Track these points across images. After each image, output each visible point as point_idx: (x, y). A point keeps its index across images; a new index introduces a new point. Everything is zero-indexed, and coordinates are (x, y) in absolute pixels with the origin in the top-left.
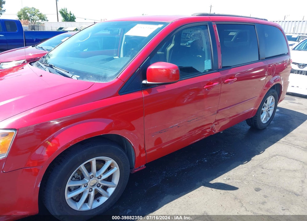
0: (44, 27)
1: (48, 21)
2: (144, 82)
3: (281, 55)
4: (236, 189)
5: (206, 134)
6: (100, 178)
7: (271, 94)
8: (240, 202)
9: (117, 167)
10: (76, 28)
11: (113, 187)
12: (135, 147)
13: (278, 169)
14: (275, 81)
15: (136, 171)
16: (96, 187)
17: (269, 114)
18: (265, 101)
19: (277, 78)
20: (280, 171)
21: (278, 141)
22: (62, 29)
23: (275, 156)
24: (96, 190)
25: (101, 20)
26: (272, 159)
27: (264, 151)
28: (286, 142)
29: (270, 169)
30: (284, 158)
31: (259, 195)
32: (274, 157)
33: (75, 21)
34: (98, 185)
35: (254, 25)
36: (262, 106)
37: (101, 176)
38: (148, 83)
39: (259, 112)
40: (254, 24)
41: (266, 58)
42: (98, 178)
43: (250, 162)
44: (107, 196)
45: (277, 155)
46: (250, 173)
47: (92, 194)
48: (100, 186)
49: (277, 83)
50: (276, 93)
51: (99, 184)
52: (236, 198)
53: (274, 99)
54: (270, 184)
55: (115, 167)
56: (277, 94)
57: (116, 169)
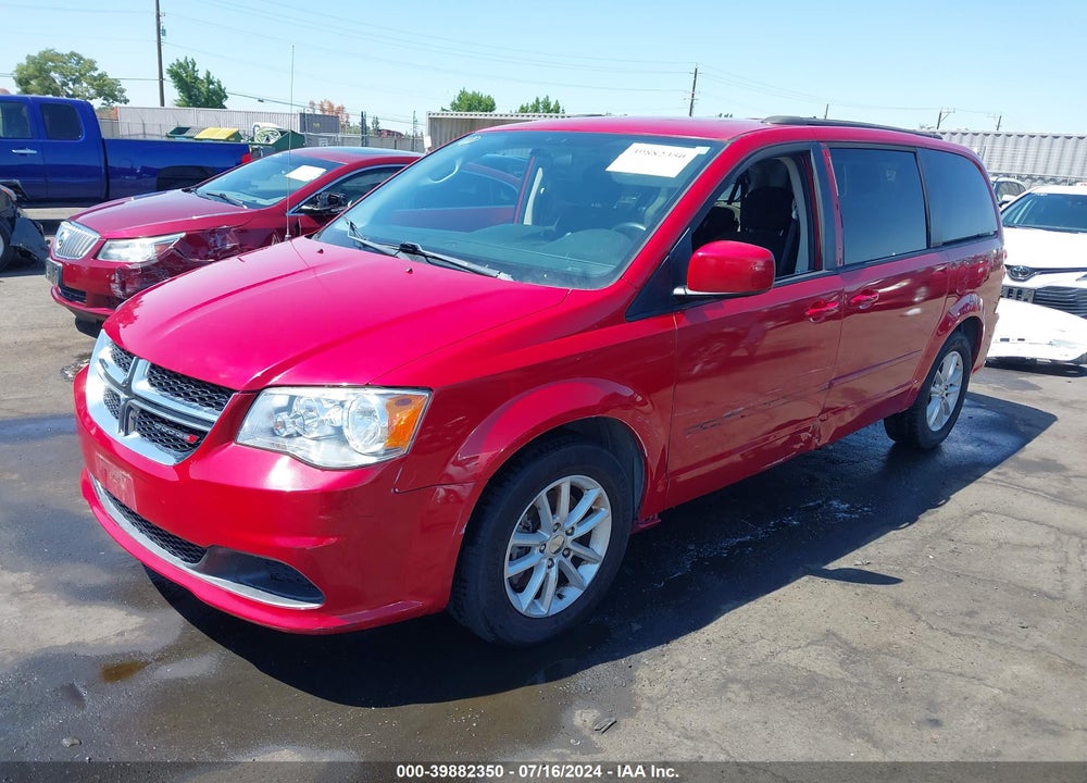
0: (114, 122)
1: (126, 101)
2: (678, 291)
3: (978, 237)
4: (897, 581)
5: (797, 446)
6: (571, 534)
7: (954, 347)
8: (911, 611)
9: (606, 508)
10: (235, 130)
11: (595, 561)
12: (649, 460)
13: (991, 543)
14: (963, 311)
15: (642, 526)
16: (560, 557)
17: (946, 405)
18: (938, 365)
19: (967, 304)
20: (1000, 546)
21: (980, 477)
22: (186, 134)
23: (978, 512)
24: (560, 563)
25: (312, 104)
26: (971, 520)
27: (948, 499)
28: (1002, 481)
29: (970, 543)
30: (1003, 518)
31: (955, 597)
32: (977, 517)
33: (224, 107)
34: (566, 553)
35: (915, 153)
36: (931, 380)
37: (573, 528)
38: (689, 292)
39: (922, 397)
40: (913, 150)
41: (945, 244)
42: (568, 534)
43: (915, 525)
44: (580, 586)
45: (983, 511)
46: (921, 551)
47: (554, 573)
48: (568, 555)
49: (971, 314)
50: (966, 344)
51: (567, 549)
52: (898, 604)
53: (961, 363)
54: (979, 576)
55: (603, 509)
56: (969, 348)
57: (605, 514)
